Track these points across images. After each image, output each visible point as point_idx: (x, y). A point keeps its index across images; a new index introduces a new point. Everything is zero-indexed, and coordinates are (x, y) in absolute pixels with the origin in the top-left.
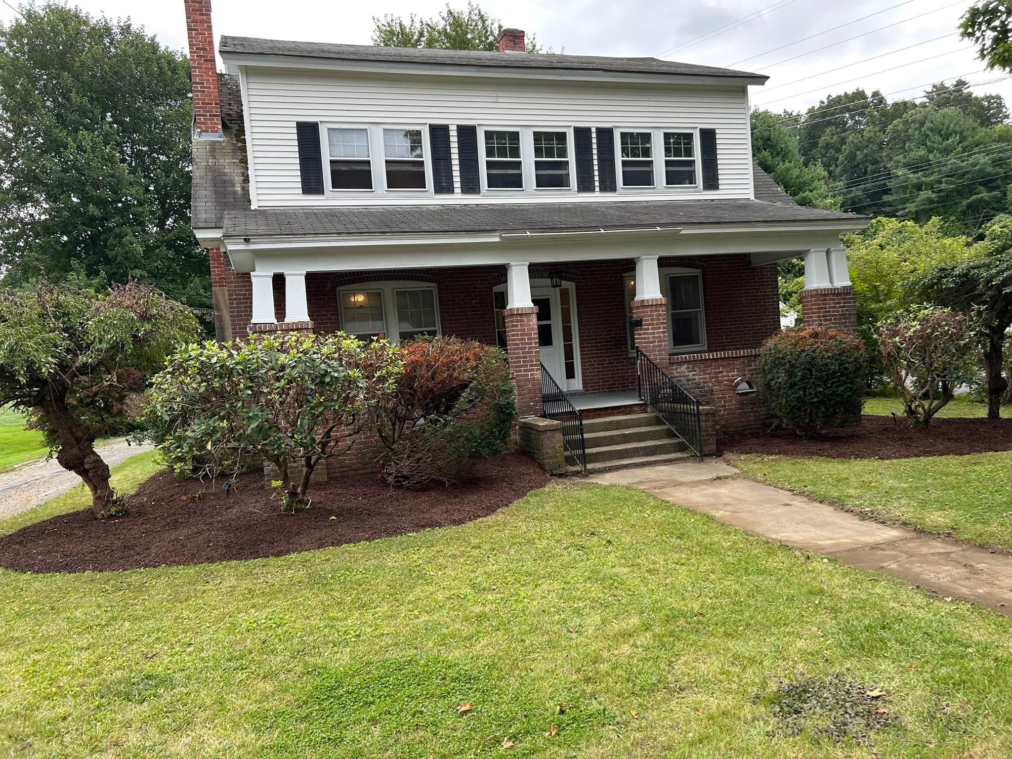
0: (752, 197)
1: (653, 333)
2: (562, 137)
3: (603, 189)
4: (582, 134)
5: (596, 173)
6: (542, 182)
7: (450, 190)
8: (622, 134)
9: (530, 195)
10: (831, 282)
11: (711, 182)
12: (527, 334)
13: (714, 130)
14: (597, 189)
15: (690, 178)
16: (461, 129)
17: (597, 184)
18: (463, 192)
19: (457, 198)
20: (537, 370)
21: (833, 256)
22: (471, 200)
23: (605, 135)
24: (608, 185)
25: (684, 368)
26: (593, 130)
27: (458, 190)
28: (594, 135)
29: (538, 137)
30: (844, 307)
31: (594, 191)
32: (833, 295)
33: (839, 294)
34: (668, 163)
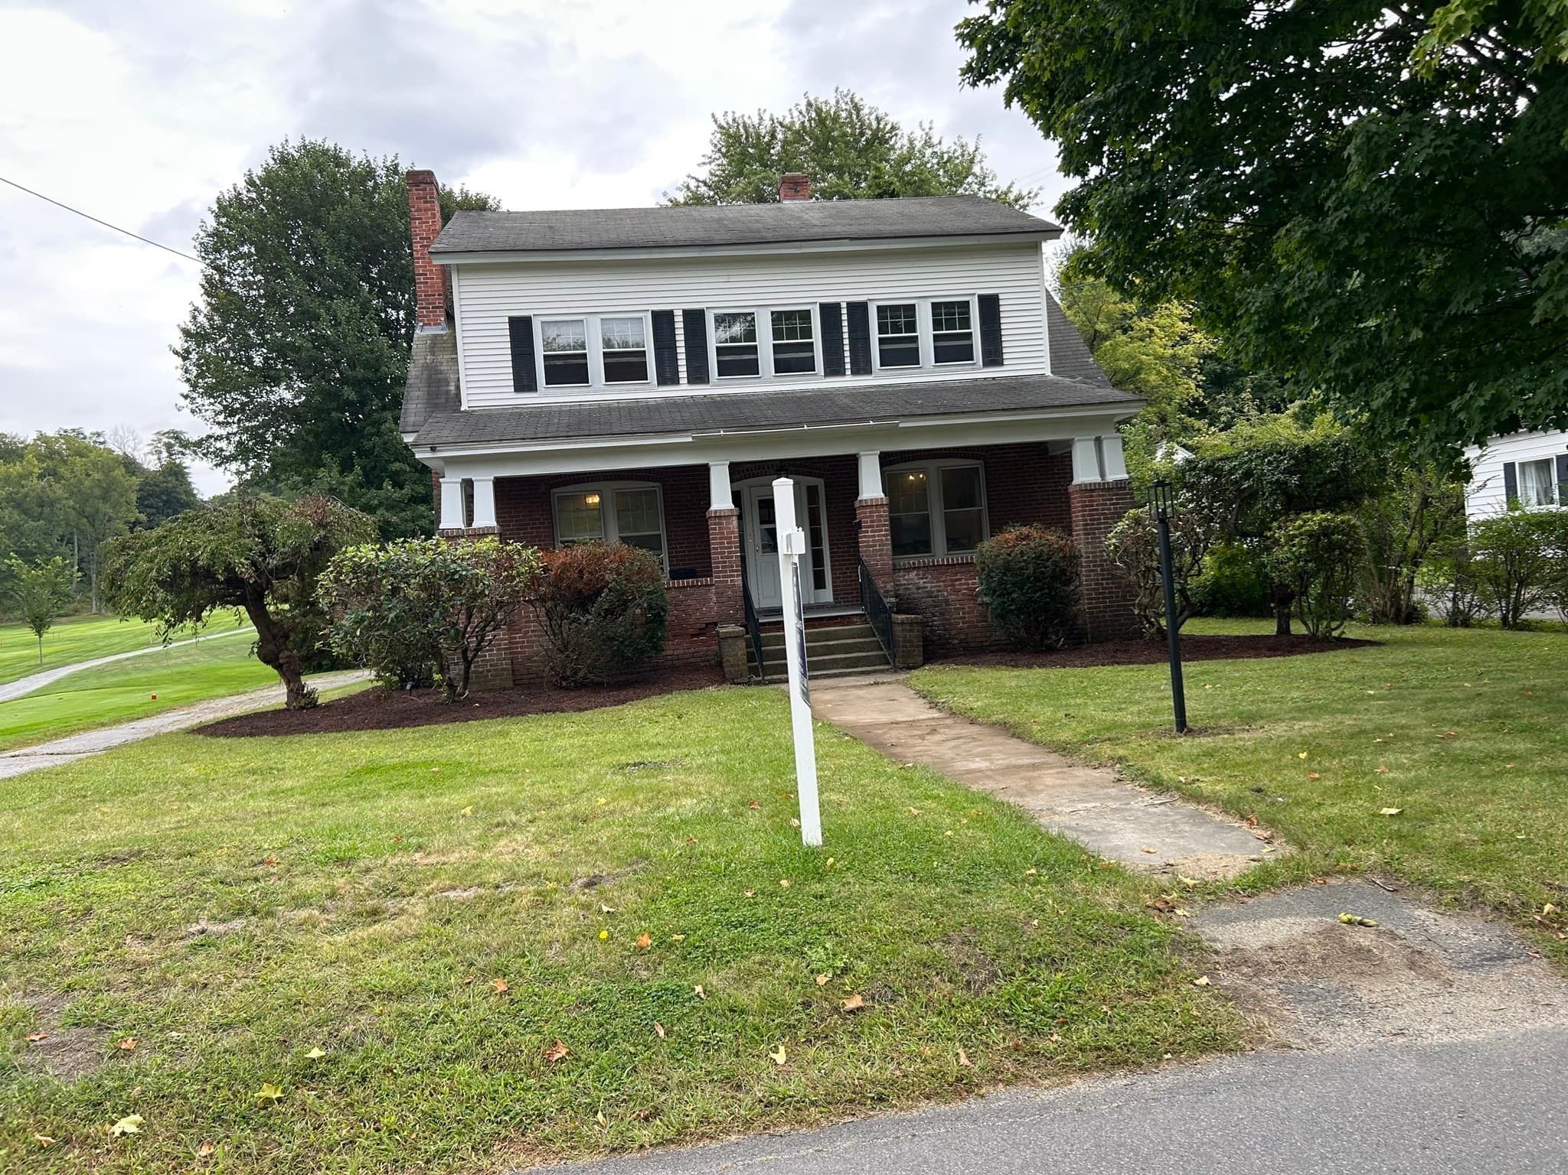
0: (1048, 373)
1: (874, 536)
2: (805, 315)
3: (855, 372)
4: (830, 311)
5: (847, 354)
6: (782, 367)
7: (675, 381)
8: (879, 307)
9: (769, 382)
10: (1102, 475)
11: (994, 355)
12: (726, 538)
13: (997, 295)
14: (848, 372)
15: (966, 354)
16: (687, 314)
17: (848, 366)
18: (690, 382)
19: (684, 390)
20: (738, 576)
21: (1105, 445)
22: (700, 390)
23: (858, 310)
24: (862, 366)
25: (913, 574)
26: (844, 305)
27: (684, 380)
28: (844, 311)
29: (777, 317)
30: (1117, 504)
31: (844, 374)
32: (1103, 490)
33: (1109, 489)
34: (936, 338)
